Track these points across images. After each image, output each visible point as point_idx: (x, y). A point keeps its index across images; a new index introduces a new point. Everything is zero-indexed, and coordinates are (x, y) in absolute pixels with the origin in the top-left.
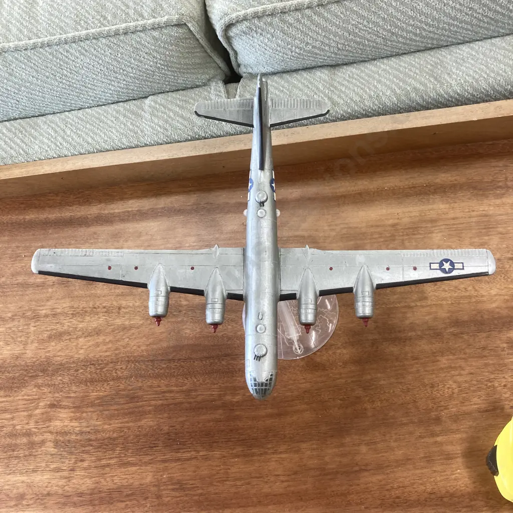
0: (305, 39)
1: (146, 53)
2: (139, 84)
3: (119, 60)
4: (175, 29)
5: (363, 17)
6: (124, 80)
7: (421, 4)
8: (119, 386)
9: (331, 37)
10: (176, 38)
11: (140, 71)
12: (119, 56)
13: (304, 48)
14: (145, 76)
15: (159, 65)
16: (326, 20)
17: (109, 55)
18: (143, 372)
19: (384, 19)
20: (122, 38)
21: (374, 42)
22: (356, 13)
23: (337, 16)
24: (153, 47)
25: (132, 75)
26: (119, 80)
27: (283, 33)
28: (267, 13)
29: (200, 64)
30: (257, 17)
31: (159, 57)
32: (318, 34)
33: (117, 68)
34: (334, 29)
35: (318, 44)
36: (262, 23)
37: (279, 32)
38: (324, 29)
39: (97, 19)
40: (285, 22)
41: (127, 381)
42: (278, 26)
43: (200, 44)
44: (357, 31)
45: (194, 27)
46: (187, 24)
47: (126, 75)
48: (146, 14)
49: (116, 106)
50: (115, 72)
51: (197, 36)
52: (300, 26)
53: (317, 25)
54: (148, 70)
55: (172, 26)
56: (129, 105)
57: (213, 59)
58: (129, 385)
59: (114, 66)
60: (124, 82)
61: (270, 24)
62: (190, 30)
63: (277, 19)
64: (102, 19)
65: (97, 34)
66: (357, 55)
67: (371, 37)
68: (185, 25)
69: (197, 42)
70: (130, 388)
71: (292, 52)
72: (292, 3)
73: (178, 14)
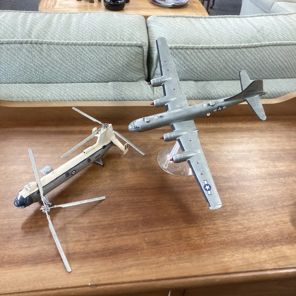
0: (192, 63)
1: (121, 57)
2: (110, 73)
3: (107, 57)
4: (138, 48)
5: (216, 57)
6: (104, 69)
7: (237, 56)
8: (110, 200)
9: (202, 63)
10: (137, 52)
11: (114, 65)
12: (108, 56)
13: (190, 67)
14: (115, 69)
15: (124, 64)
16: (203, 55)
17: (104, 54)
18: (122, 194)
19: (223, 60)
20: (112, 47)
21: (217, 70)
22: (214, 55)
23: (206, 55)
24: (125, 55)
25: (109, 67)
27: (184, 58)
28: (180, 48)
29: (139, 69)
30: (176, 49)
31: (126, 60)
32: (198, 61)
33: (104, 61)
34: (204, 60)
35: (196, 66)
36: (177, 52)
37: (182, 57)
38: (201, 59)
39: (101, 38)
40: (186, 53)
41: (114, 198)
42: (183, 54)
43: (144, 59)
44: (212, 63)
45: (146, 49)
46: (143, 47)
47: (106, 66)
48: (126, 40)
49: (93, 83)
50: (102, 64)
51: (145, 54)
52: (191, 56)
53: (198, 57)
54: (118, 65)
55: (137, 46)
56: (100, 83)
57: (144, 69)
58: (115, 200)
59: (103, 60)
60: (104, 70)
61: (180, 53)
62: (143, 50)
63: (183, 51)
64: (104, 38)
65: (101, 43)
66: (207, 76)
67: (216, 67)
68: (142, 47)
69: (143, 58)
70: (116, 201)
71: (184, 68)
72: (191, 45)
73: (141, 42)
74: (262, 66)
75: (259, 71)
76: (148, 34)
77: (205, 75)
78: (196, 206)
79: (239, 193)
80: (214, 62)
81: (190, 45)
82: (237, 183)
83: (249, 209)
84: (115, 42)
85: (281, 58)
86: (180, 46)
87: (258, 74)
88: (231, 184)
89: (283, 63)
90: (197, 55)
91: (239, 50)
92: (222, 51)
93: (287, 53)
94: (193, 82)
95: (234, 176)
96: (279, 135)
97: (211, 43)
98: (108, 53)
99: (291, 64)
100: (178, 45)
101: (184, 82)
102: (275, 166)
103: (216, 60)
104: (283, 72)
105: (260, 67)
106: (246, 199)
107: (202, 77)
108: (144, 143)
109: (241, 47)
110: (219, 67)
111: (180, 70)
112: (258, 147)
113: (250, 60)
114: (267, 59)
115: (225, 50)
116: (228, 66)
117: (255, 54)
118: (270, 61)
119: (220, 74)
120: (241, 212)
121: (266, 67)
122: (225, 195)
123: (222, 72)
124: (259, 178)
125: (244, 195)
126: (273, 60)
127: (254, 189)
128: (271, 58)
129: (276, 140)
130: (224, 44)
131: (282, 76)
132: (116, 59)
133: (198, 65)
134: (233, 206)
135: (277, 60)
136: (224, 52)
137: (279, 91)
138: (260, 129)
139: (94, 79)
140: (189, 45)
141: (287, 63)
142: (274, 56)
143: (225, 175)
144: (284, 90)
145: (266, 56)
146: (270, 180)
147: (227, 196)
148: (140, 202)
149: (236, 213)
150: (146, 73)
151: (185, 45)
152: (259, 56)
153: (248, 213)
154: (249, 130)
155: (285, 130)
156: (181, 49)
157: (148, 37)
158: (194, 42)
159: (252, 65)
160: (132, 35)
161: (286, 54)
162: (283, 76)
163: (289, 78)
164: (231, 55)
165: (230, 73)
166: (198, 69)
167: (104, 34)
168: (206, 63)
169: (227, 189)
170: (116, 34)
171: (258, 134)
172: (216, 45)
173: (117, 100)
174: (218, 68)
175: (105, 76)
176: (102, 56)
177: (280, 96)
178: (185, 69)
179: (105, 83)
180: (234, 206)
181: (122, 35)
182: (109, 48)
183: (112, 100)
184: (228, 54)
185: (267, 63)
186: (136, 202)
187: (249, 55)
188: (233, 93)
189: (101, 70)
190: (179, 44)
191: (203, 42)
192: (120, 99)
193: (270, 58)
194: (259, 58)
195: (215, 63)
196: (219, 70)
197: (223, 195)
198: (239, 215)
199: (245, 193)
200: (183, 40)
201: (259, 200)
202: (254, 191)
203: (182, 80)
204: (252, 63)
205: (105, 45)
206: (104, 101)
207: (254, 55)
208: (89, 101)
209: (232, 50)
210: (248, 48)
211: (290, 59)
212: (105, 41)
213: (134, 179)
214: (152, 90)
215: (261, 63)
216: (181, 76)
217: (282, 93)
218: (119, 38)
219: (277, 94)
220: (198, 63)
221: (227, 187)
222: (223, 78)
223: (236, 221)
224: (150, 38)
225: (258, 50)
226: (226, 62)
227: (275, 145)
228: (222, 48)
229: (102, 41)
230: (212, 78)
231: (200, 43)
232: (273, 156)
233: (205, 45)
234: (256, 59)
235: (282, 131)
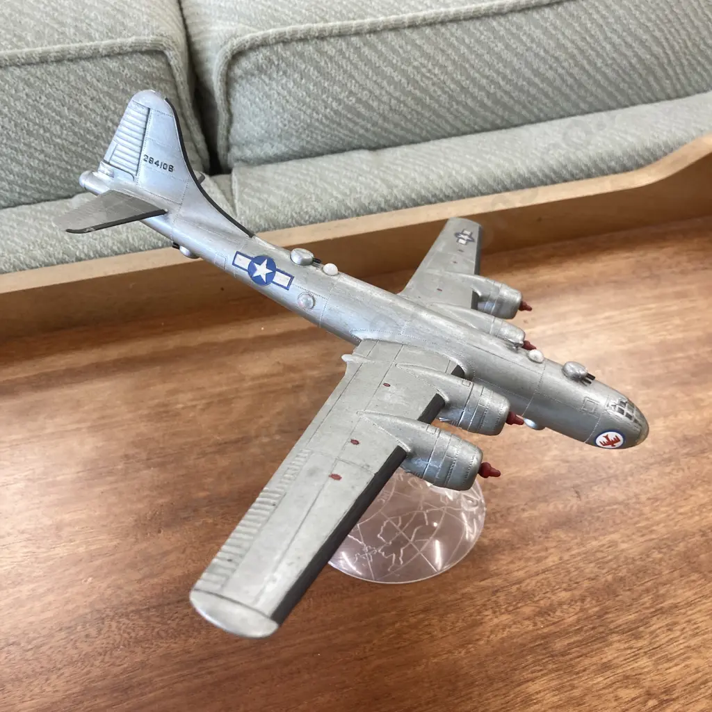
0: (349, 85)
1: (92, 100)
2: (67, 162)
3: (42, 107)
4: (146, 58)
5: (429, 57)
6: (42, 151)
7: (499, 44)
9: (385, 83)
11: (75, 134)
12: (43, 101)
13: (344, 103)
14: (81, 147)
16: (380, 55)
17: (25, 97)
18: (141, 633)
19: (454, 62)
20: (52, 68)
21: (438, 101)
22: (419, 48)
23: (394, 51)
24: (106, 88)
25: (58, 140)
26: (33, 150)
27: (319, 72)
28: (298, 36)
30: (283, 42)
31: (113, 108)
32: (367, 77)
33: (35, 124)
34: (388, 70)
35: (365, 95)
36: (288, 53)
37: (312, 69)
38: (377, 71)
39: (6, 39)
40: (322, 53)
41: (107, 658)
42: (311, 59)
43: (178, 97)
44: (418, 78)
45: (177, 60)
46: (167, 53)
47: (47, 141)
48: (97, 35)
49: (15, 209)
50: (29, 133)
51: (178, 79)
52: (344, 63)
53: (368, 62)
54: (88, 131)
55: (142, 53)
56: (39, 207)
57: (191, 132)
58: (113, 664)
59: (30, 120)
60: (42, 157)
61: (301, 55)
62: (169, 65)
63: (311, 48)
64: (15, 40)
65: (7, 58)
66: (410, 126)
67: (435, 91)
68: (162, 53)
69: (173, 92)
70: (116, 670)
71: (326, 108)
72: (335, 24)
73: (153, 34)
74: (582, 68)
75: (576, 87)
76: (181, 9)
77: (403, 123)
78: (442, 630)
79: (596, 539)
80: (423, 75)
81: (331, 24)
82: (579, 497)
83: (647, 599)
84: (58, 47)
85: (640, 32)
86: (295, 32)
87: (574, 97)
88: (560, 506)
89: (649, 49)
90: (360, 56)
91: (502, 20)
92: (443, 30)
93: (659, 12)
94: (364, 155)
95: (563, 471)
96: (678, 288)
97: (403, 9)
98: (41, 92)
99: (672, 47)
100: (288, 29)
101: (335, 157)
102: (697, 405)
103: (430, 66)
104: (651, 79)
105: (575, 71)
106: (626, 558)
107: (391, 133)
108: (220, 394)
109: (505, 10)
110: (442, 89)
111: (311, 117)
112: (622, 344)
113: (542, 53)
114: (597, 41)
115: (453, 27)
116: (473, 80)
117: (556, 28)
118: (608, 47)
119: (451, 113)
120: (620, 622)
121: (598, 70)
122: (546, 558)
123: (455, 107)
124: (652, 460)
125: (613, 544)
126: (617, 40)
127: (647, 510)
128: (609, 34)
129: (675, 308)
130: (447, 6)
131: (649, 94)
132: (76, 109)
133: (371, 92)
134: (583, 600)
135: (629, 39)
136: (452, 35)
137: (648, 144)
138: (614, 278)
139: (17, 195)
140: (326, 25)
141: (663, 48)
142: (618, 27)
143: (529, 472)
144: (664, 138)
145: (593, 33)
146: (694, 461)
147: (552, 561)
148: (216, 656)
149: (601, 629)
150: (198, 146)
151: (315, 25)
152: (568, 32)
153: (645, 621)
154: (577, 287)
155: (695, 270)
156: (301, 40)
157: (180, 18)
158: (344, 12)
159: (551, 68)
160: (119, 16)
161: (657, 16)
162: (653, 94)
163: (669, 98)
164: (478, 41)
165: (483, 105)
166: (375, 104)
167: (15, 26)
168: (396, 78)
169: (545, 531)
170: (60, 18)
171: (608, 295)
172: (421, 14)
173: (106, 253)
174: (439, 93)
175: (52, 176)
176: (19, 106)
177: (656, 159)
178: (328, 110)
179: (59, 202)
180: (588, 599)
181: (82, 21)
182: (39, 74)
183: (90, 258)
184: (467, 41)
185: (598, 55)
186: (201, 661)
187: (538, 33)
188: (502, 172)
189: (31, 156)
190: (290, 24)
191: (375, 10)
192: (115, 248)
193: (606, 38)
194: (573, 42)
195: (428, 78)
196: (444, 98)
197: (539, 560)
198: (615, 637)
199: (615, 537)
200: (304, 11)
201: (674, 553)
202: (647, 519)
203: (327, 154)
204: (551, 61)
205: (23, 64)
206: (58, 263)
207: (554, 32)
208: (6, 272)
209: (478, 23)
210: (530, 12)
211: (670, 32)
212: (18, 47)
213: (188, 551)
214: (228, 200)
215: (579, 57)
216: (319, 138)
217: (659, 147)
218: (72, 30)
219: (647, 154)
220: (369, 84)
221: (544, 522)
222: (464, 128)
223: (606, 667)
224: (188, 22)
225: (564, 14)
226: (465, 68)
227: (678, 326)
228: (443, 23)
229: (11, 49)
230: (427, 131)
231: (367, 14)
232: (679, 367)
233: (381, 18)
234: (560, 46)
235: (683, 273)
